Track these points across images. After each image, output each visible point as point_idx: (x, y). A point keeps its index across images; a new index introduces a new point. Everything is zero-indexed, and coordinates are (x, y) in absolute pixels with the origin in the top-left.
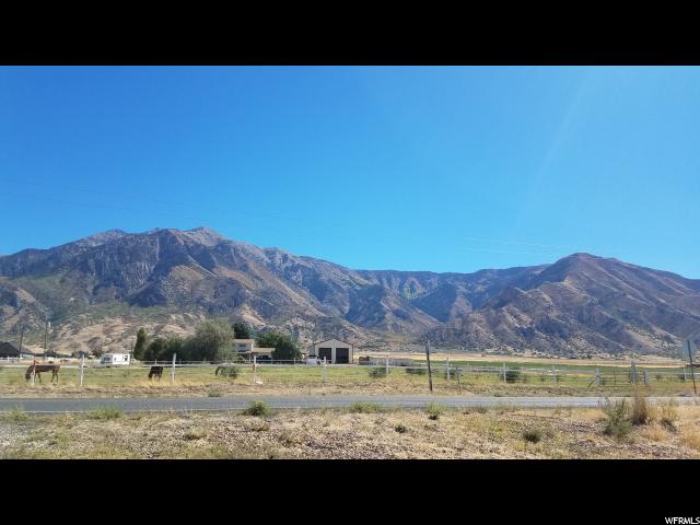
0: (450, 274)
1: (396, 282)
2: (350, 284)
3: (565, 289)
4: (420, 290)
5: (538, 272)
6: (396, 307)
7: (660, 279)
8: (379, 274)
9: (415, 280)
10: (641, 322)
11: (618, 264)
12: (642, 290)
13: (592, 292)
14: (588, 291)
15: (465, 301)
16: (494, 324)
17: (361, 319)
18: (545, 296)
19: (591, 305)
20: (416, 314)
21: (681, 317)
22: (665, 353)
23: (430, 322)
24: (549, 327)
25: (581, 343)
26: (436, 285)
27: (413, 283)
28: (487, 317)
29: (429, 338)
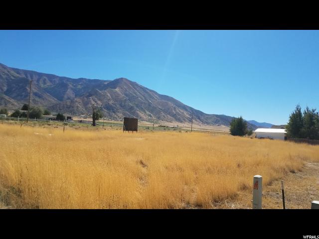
0: (65, 78)
1: (35, 78)
2: (8, 75)
3: (116, 92)
4: (49, 83)
5: (106, 83)
6: (35, 91)
7: (150, 93)
8: (26, 72)
9: (46, 78)
10: (142, 108)
11: (137, 85)
12: (144, 96)
13: (126, 95)
14: (125, 94)
15: (71, 92)
16: (86, 104)
17: (15, 95)
18: (109, 95)
19: (126, 100)
20: (46, 95)
21: (156, 108)
22: (149, 121)
23: (54, 100)
24: (109, 108)
25: (120, 115)
26: (58, 82)
27: (45, 80)
28: (83, 101)
29: (53, 108)
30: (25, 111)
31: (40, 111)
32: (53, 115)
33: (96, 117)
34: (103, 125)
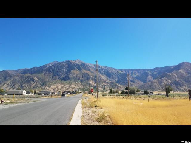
0: (146, 69)
1: (130, 72)
2: (117, 73)
3: (180, 72)
4: (137, 74)
5: (172, 68)
6: (131, 79)
8: (125, 70)
9: (135, 71)
13: (189, 73)
14: (187, 73)
15: (151, 77)
16: (160, 83)
17: (121, 82)
18: (175, 75)
19: (189, 77)
20: (137, 81)
23: (141, 83)
24: (176, 84)
25: (186, 88)
26: (142, 72)
27: (135, 72)
28: (158, 81)
29: (141, 87)
30: (127, 91)
31: (134, 90)
32: (142, 92)
33: (168, 91)
34: (174, 96)
